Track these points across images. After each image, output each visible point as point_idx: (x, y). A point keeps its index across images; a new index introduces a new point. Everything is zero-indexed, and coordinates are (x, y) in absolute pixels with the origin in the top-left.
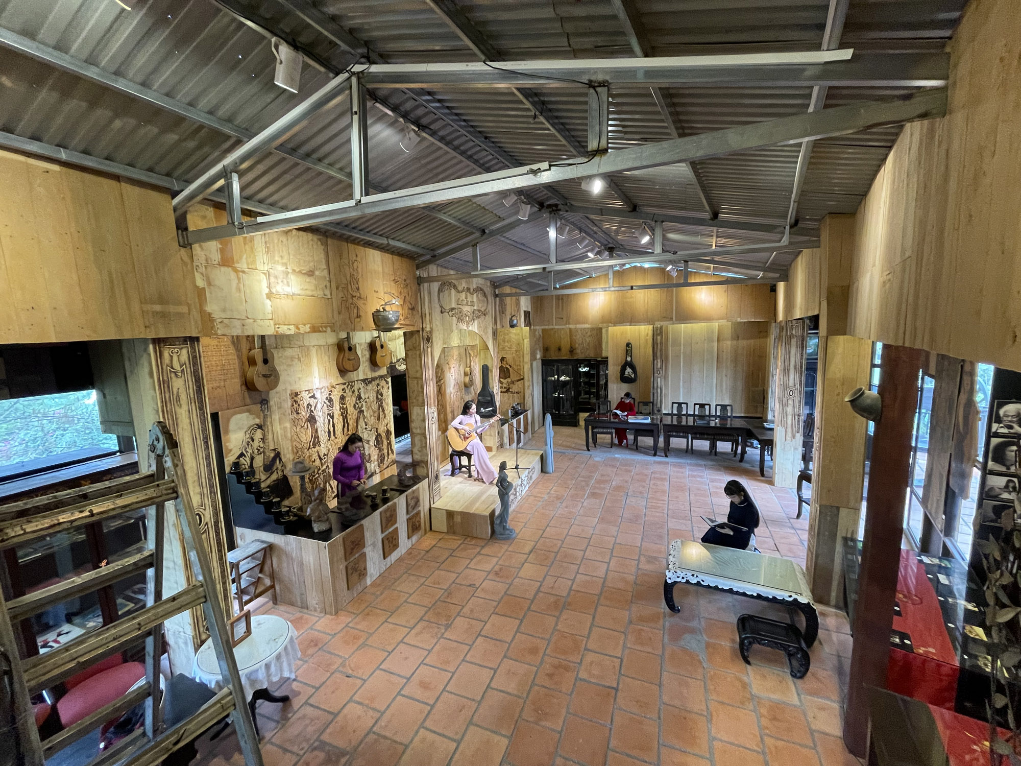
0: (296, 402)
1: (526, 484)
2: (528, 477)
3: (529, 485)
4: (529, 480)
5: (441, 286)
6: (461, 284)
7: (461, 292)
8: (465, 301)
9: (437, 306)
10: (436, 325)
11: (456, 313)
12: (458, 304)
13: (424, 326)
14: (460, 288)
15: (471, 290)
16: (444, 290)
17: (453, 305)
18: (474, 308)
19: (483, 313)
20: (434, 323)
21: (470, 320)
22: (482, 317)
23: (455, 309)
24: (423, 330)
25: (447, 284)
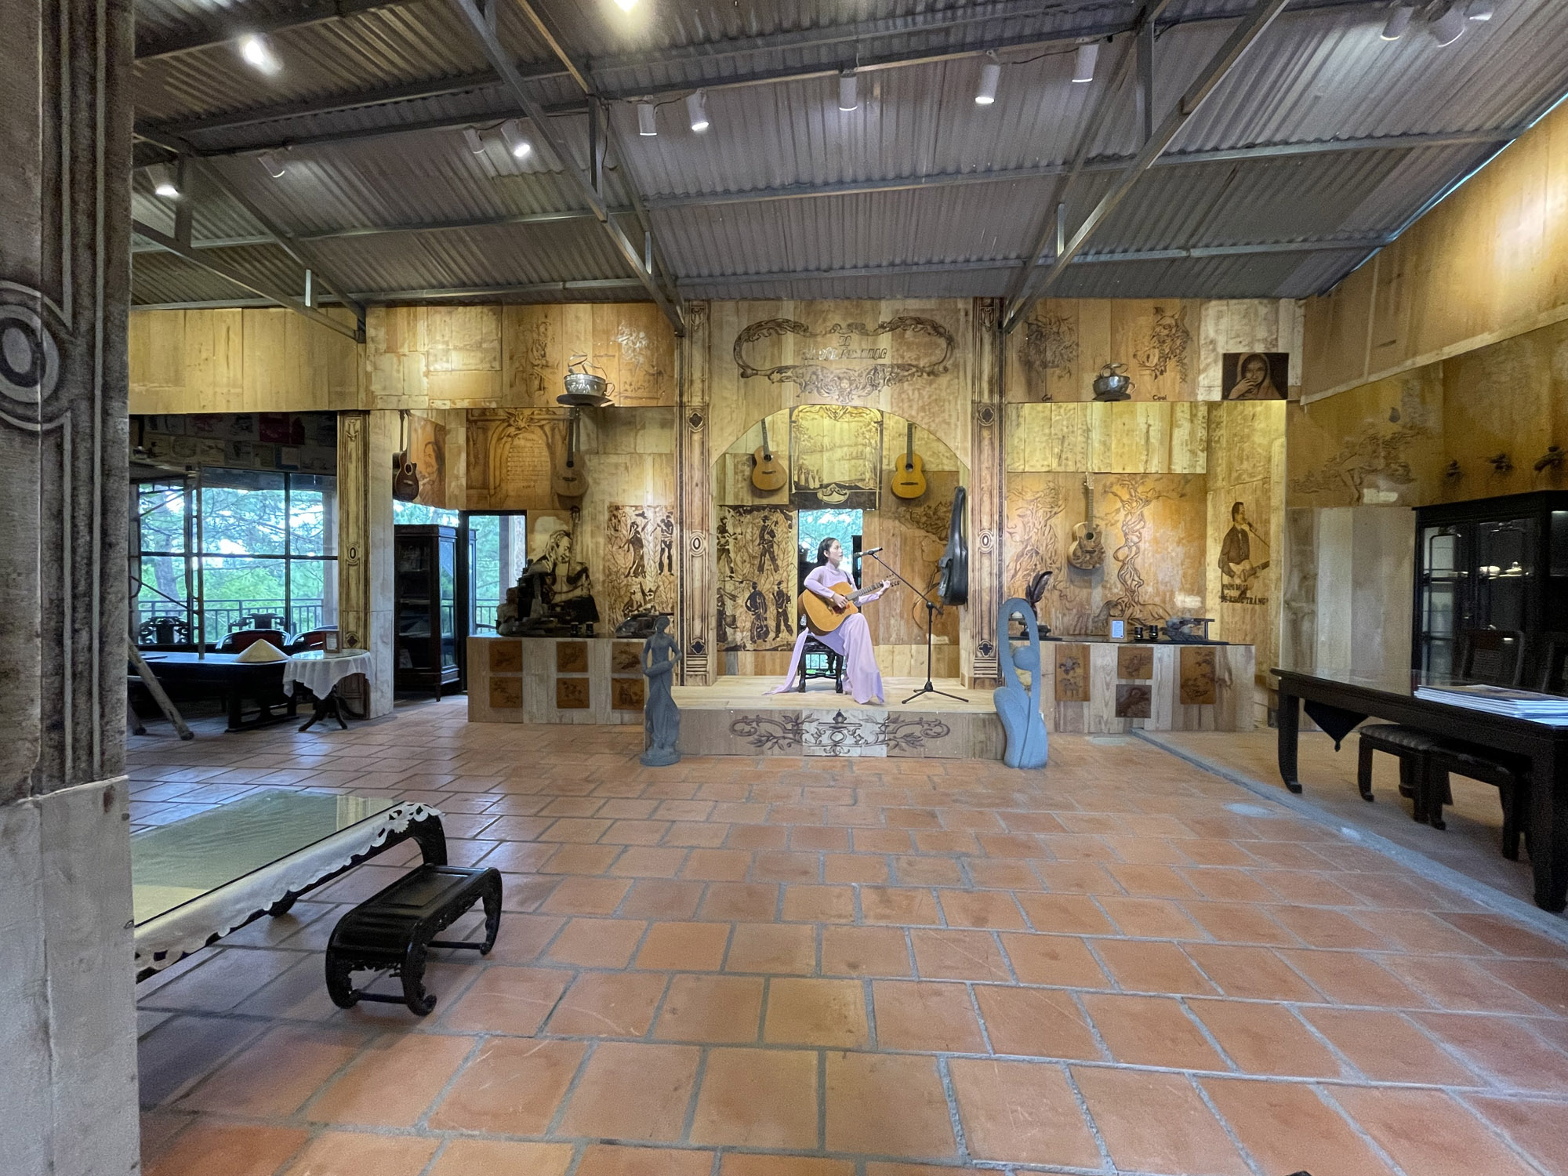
0: (615, 517)
1: (871, 739)
2: (890, 729)
3: (896, 752)
4: (891, 736)
5: (748, 330)
6: (824, 320)
7: (823, 336)
8: (840, 351)
9: (729, 366)
10: (722, 398)
11: (800, 375)
12: (808, 359)
13: (685, 399)
14: (818, 329)
15: (871, 327)
16: (756, 336)
17: (788, 361)
18: (881, 362)
19: (921, 370)
20: (715, 394)
21: (857, 387)
22: (915, 378)
23: (795, 367)
24: (681, 406)
25: (769, 325)
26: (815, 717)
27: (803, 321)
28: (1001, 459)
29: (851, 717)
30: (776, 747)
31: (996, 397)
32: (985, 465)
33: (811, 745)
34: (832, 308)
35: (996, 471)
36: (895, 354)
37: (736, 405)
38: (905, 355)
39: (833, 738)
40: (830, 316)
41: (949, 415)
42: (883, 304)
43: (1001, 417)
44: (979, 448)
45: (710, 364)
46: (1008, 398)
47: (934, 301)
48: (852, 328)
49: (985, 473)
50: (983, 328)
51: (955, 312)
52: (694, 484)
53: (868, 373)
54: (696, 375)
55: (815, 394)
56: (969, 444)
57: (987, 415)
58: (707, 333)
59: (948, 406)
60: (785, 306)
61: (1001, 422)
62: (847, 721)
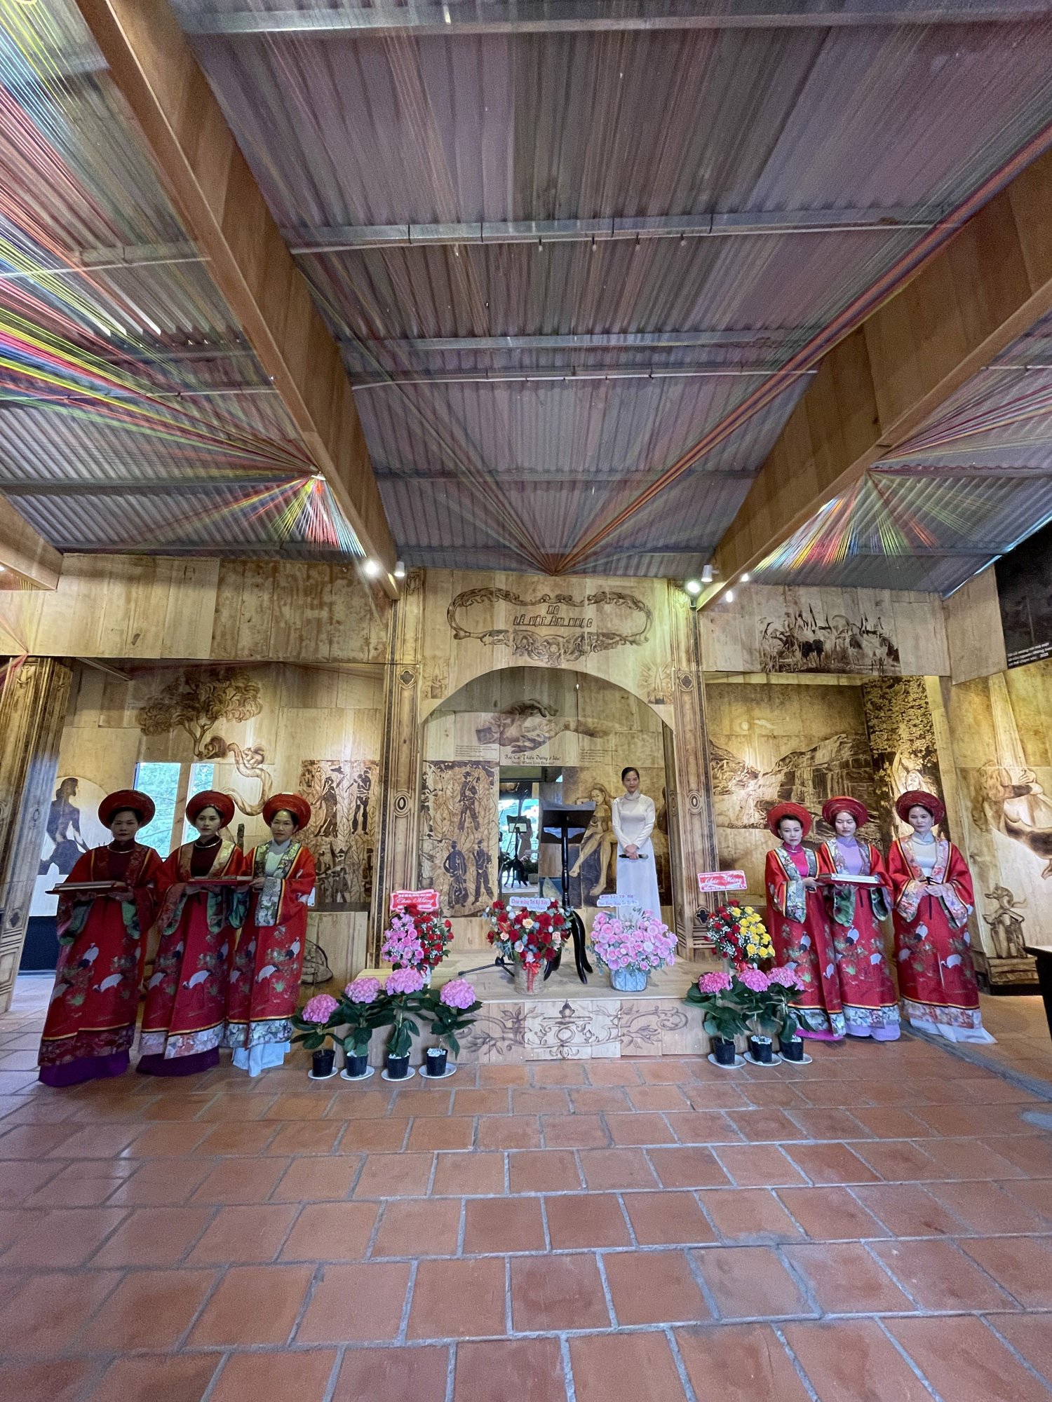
0: (309, 772)
1: (603, 1035)
2: (623, 1022)
3: (631, 1050)
4: (625, 1031)
5: (462, 596)
6: (534, 590)
7: (533, 604)
8: (549, 618)
9: (442, 628)
10: (434, 657)
11: (511, 639)
12: (519, 624)
13: (397, 657)
14: (528, 598)
15: (577, 599)
16: (470, 602)
17: (500, 625)
18: (587, 630)
19: (624, 640)
20: (428, 653)
21: (565, 652)
22: (620, 646)
23: (507, 631)
24: (393, 663)
25: (482, 592)
26: (539, 1010)
27: (514, 590)
28: (702, 722)
29: (580, 1009)
30: (494, 1051)
31: (694, 665)
32: (688, 727)
33: (535, 1046)
34: (542, 580)
35: (699, 733)
36: (600, 624)
37: (448, 665)
38: (609, 625)
39: (560, 1036)
40: (539, 587)
41: (651, 680)
42: (587, 580)
43: (699, 684)
44: (682, 712)
45: (423, 625)
46: (704, 667)
47: (633, 579)
48: (560, 598)
49: (689, 735)
50: (678, 605)
51: (652, 589)
52: (402, 741)
53: (576, 640)
54: (410, 635)
55: (526, 657)
56: (672, 708)
57: (686, 682)
58: (421, 597)
59: (650, 673)
60: (498, 577)
61: (699, 688)
62: (576, 1014)
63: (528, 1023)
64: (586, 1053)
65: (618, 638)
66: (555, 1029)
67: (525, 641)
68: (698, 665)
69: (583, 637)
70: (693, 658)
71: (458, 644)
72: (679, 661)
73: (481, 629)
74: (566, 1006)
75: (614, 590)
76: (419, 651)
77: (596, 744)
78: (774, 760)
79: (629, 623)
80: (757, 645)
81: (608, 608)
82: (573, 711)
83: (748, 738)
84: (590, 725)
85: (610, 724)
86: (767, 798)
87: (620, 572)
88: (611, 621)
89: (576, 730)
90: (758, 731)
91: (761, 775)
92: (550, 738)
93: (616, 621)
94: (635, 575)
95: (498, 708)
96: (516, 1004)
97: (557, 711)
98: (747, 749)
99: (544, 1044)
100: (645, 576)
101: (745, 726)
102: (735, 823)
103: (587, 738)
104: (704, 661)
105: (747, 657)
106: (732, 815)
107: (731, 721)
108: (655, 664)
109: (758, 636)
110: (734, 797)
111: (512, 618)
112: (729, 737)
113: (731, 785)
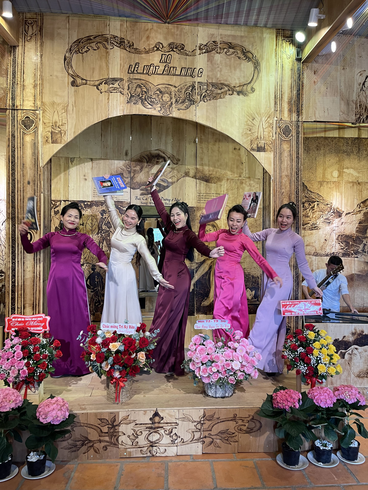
1: (187, 437)
2: (205, 426)
3: (211, 449)
4: (207, 434)
5: (78, 41)
6: (148, 38)
7: (147, 52)
8: (162, 68)
9: (60, 75)
10: (53, 104)
11: (126, 87)
12: (133, 73)
13: (18, 103)
14: (141, 46)
15: (189, 48)
16: (86, 49)
17: (115, 73)
18: (197, 80)
19: (232, 90)
20: (46, 99)
21: (176, 101)
22: (227, 96)
23: (122, 80)
24: (14, 109)
25: (98, 39)
26: (131, 418)
27: (128, 37)
28: (298, 169)
29: (168, 416)
30: (92, 451)
31: (294, 115)
32: (285, 173)
33: (127, 447)
34: (155, 28)
35: (294, 179)
36: (210, 74)
37: (66, 111)
38: (218, 76)
39: (150, 438)
40: (153, 35)
41: (255, 129)
42: (200, 29)
43: (298, 133)
44: (280, 159)
45: (41, 72)
46: (304, 118)
47: (243, 28)
48: (173, 47)
49: (285, 180)
50: (285, 56)
51: (262, 40)
52: (26, 182)
53: (187, 89)
54: (29, 81)
55: (140, 106)
56: (271, 155)
57: (286, 131)
58: (39, 44)
59: (254, 122)
60: (112, 24)
61: (298, 137)
62: (164, 420)
63: (122, 428)
64: (172, 451)
65: (226, 89)
66: (145, 433)
67: (139, 90)
68: (298, 115)
69: (193, 87)
70: (294, 109)
71: (75, 91)
72: (281, 111)
73: (97, 77)
74: (156, 414)
75: (226, 39)
76: (38, 97)
77: (210, 189)
78: (356, 202)
79: (238, 73)
80: (354, 97)
81: (218, 57)
82: (193, 160)
83: (337, 184)
84: (207, 173)
85: (223, 172)
86: (348, 233)
87: (232, 20)
88: (221, 71)
89: (195, 177)
90: (346, 178)
91: (344, 214)
92: (172, 183)
93: (225, 71)
94: (246, 24)
95: (129, 157)
96: (111, 413)
97: (179, 160)
98: (335, 193)
99: (135, 445)
100: (256, 25)
101: (336, 174)
102: (320, 252)
103: (203, 183)
104: (304, 111)
105: (344, 107)
106: (317, 245)
107: (325, 170)
108: (259, 114)
109: (356, 88)
110: (321, 232)
111: (127, 67)
112: (321, 183)
113: (319, 222)
